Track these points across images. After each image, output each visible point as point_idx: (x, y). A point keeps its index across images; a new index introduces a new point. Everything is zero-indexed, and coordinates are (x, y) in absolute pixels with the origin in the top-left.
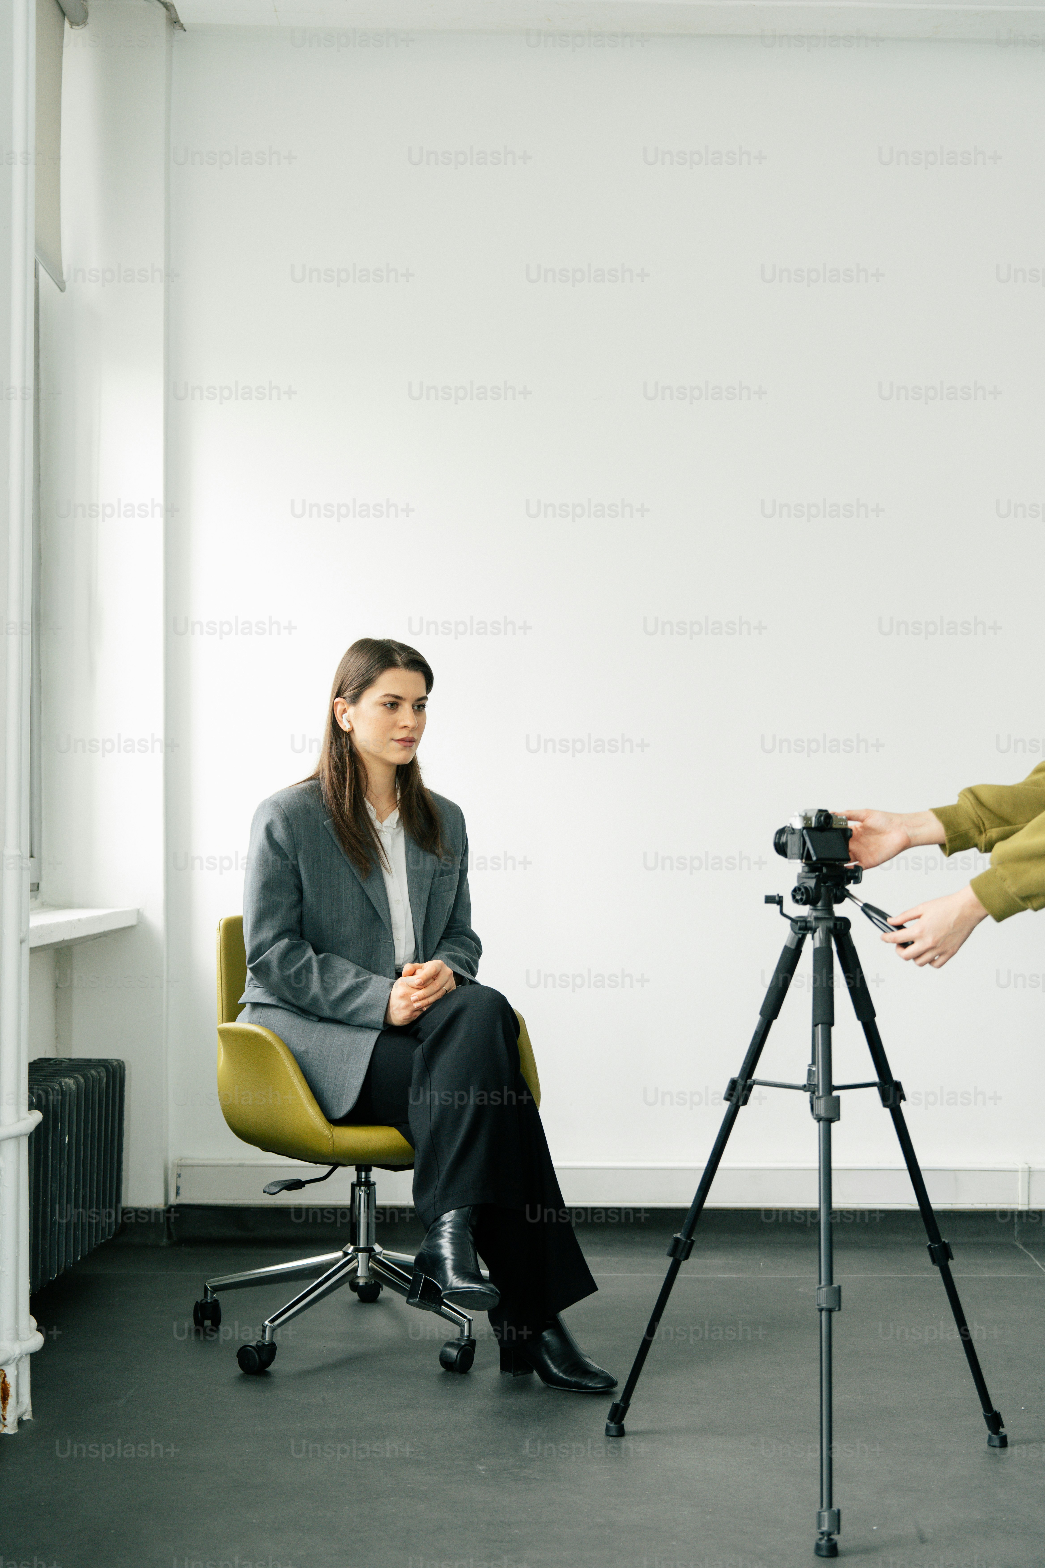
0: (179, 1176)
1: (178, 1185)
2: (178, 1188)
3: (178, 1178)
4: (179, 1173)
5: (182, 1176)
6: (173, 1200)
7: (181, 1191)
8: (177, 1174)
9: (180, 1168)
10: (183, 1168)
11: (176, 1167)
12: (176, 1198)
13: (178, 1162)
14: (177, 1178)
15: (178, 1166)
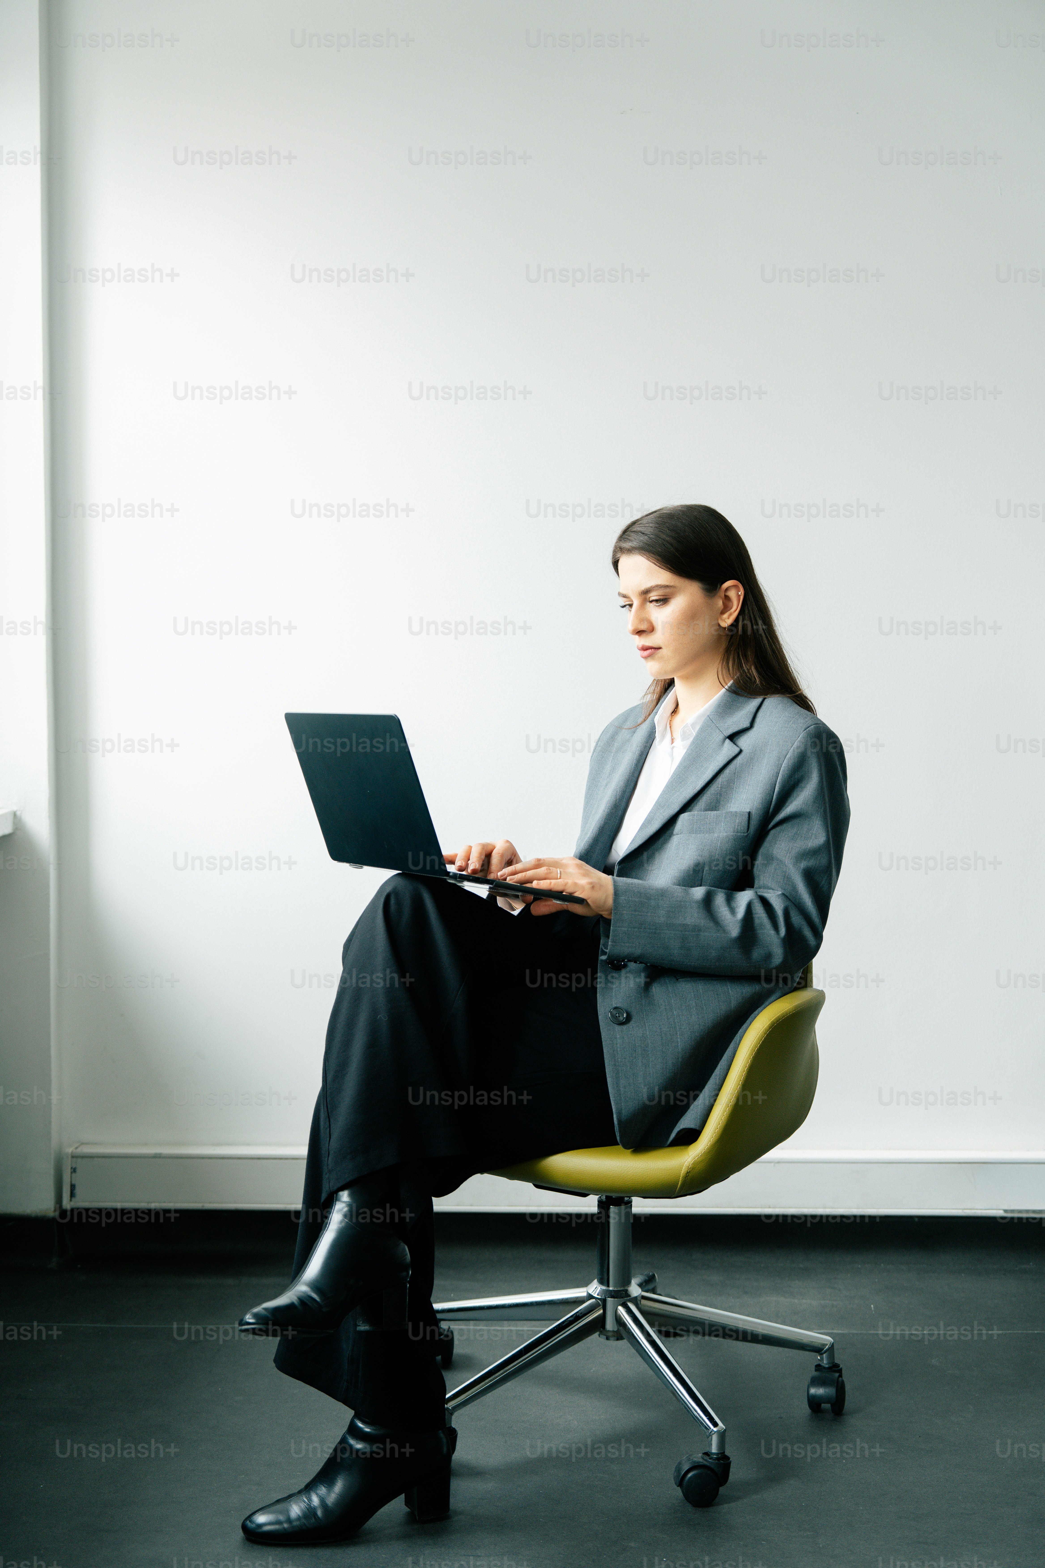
0: (74, 1170)
1: (73, 1183)
2: (73, 1187)
3: (74, 1174)
4: (74, 1167)
5: (78, 1171)
6: (67, 1204)
7: (77, 1191)
8: (72, 1168)
9: (74, 1159)
10: (79, 1160)
11: (70, 1159)
12: (71, 1200)
13: (72, 1152)
14: (71, 1173)
15: (73, 1157)
